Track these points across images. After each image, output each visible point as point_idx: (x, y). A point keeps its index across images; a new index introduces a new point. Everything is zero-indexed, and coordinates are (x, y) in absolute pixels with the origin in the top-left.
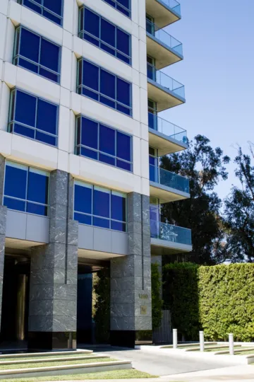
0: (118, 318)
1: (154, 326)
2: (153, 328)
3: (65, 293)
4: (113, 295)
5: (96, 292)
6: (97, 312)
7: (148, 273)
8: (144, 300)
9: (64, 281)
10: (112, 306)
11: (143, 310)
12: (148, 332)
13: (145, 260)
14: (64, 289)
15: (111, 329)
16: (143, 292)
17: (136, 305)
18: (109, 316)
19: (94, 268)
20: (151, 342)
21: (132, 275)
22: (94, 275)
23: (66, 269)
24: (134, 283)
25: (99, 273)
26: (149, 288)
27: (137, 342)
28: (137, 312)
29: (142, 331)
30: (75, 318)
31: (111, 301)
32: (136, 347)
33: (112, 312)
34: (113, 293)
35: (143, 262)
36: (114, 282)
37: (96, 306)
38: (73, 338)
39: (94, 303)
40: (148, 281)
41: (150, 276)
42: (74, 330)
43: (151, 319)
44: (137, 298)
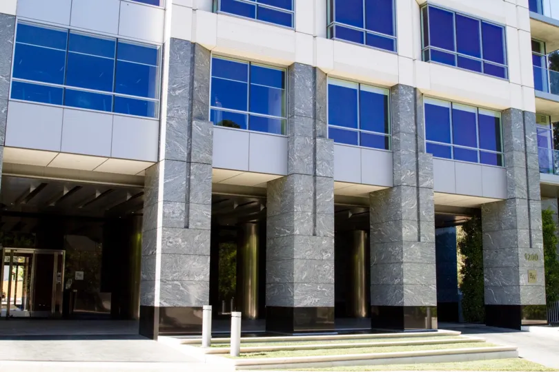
0: (495, 287)
1: (549, 298)
2: (547, 302)
3: (419, 254)
4: (487, 256)
5: (463, 252)
6: (464, 280)
7: (538, 224)
8: (532, 262)
9: (416, 238)
10: (485, 271)
11: (532, 276)
12: (541, 307)
13: (532, 206)
14: (417, 248)
15: (486, 303)
16: (531, 252)
17: (521, 269)
18: (482, 285)
19: (459, 218)
20: (545, 322)
21: (514, 227)
22: (459, 229)
23: (419, 221)
24: (517, 240)
25: (466, 226)
26: (540, 245)
27: (524, 321)
28: (523, 280)
29: (531, 306)
30: (434, 288)
31: (485, 265)
32: (522, 328)
33: (486, 279)
34: (486, 252)
35: (529, 209)
36: (489, 238)
37: (462, 272)
38: (432, 315)
39: (459, 268)
40: (538, 236)
41: (541, 228)
42: (434, 303)
43: (544, 289)
44: (522, 259)
